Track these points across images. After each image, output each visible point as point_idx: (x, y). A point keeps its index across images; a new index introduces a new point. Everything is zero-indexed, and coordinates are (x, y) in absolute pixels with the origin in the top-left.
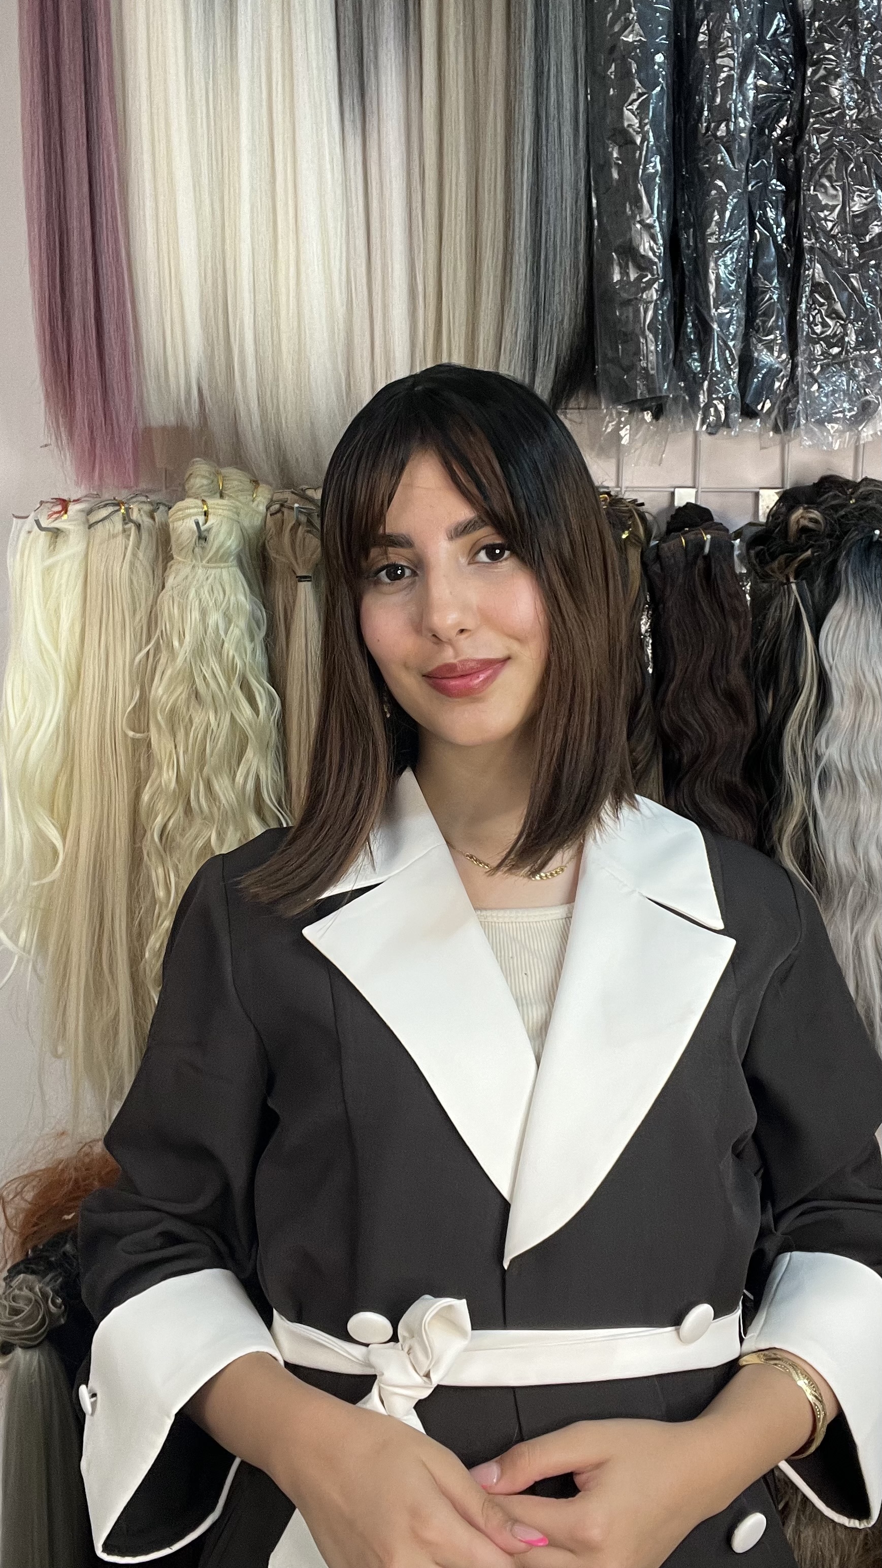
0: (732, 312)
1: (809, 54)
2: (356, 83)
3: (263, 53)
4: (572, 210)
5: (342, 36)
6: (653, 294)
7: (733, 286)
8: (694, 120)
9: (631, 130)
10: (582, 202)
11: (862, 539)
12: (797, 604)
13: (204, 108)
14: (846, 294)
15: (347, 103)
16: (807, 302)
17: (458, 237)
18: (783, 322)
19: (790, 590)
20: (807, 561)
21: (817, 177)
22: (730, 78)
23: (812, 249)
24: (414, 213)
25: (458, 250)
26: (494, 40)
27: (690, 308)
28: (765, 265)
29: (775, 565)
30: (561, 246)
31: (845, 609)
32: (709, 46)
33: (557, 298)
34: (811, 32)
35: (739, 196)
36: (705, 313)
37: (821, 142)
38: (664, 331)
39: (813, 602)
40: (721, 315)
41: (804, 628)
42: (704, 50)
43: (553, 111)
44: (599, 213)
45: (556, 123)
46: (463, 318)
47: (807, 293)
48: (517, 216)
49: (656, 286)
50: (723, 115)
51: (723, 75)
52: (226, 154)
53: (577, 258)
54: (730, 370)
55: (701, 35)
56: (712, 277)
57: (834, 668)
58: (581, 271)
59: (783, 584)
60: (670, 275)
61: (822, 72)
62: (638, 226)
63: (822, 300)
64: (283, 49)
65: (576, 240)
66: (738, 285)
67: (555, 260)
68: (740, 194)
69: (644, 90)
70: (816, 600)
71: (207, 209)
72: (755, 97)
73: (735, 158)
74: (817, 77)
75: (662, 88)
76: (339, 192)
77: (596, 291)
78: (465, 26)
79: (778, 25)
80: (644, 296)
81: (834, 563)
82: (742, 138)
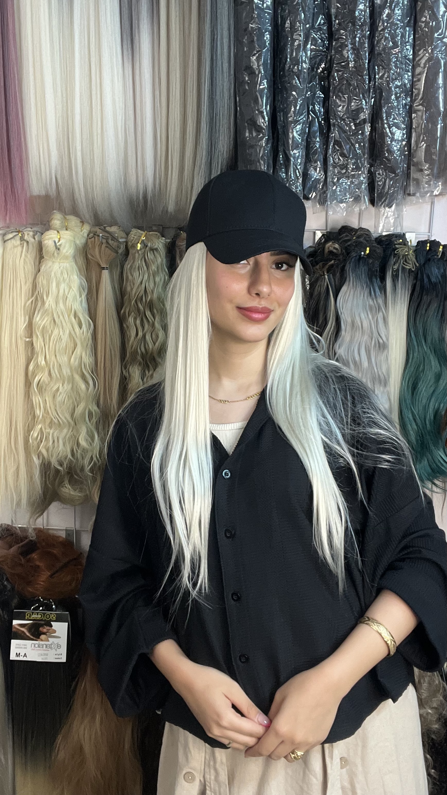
0: (299, 152)
1: (334, 35)
2: (129, 39)
3: (86, 23)
4: (227, 103)
5: (122, 15)
6: (263, 143)
7: (300, 140)
8: (283, 63)
9: (254, 67)
10: (232, 98)
11: (356, 256)
12: (328, 285)
13: (58, 47)
14: (348, 146)
15: (125, 46)
16: (332, 148)
17: (176, 113)
18: (322, 157)
19: (325, 278)
20: (332, 266)
21: (337, 92)
22: (299, 45)
23: (334, 125)
24: (156, 100)
25: (176, 118)
26: (192, 21)
27: (281, 149)
28: (313, 131)
29: (318, 267)
30: (223, 119)
31: (348, 287)
32: (290, 29)
33: (221, 142)
34: (335, 25)
35: (303, 100)
36: (287, 152)
37: (339, 76)
38: (268, 160)
39: (335, 284)
40: (295, 154)
41: (330, 295)
42: (288, 31)
43: (219, 57)
44: (240, 104)
45: (220, 62)
46: (179, 150)
47: (332, 145)
48: (202, 104)
49: (264, 139)
50: (296, 62)
51: (296, 44)
52: (68, 68)
53: (230, 123)
54: (298, 179)
55: (287, 24)
56: (291, 136)
57: (343, 314)
58: (232, 130)
59: (321, 275)
60: (271, 134)
61: (339, 44)
62: (257, 112)
63: (338, 148)
64: (95, 21)
65: (230, 116)
66: (302, 140)
67: (220, 126)
68: (303, 99)
69: (260, 49)
70: (337, 283)
71: (59, 94)
72: (311, 53)
73: (301, 82)
74: (337, 46)
75: (268, 48)
76: (121, 88)
77: (238, 139)
78: (179, 14)
79: (321, 21)
80: (259, 144)
81: (344, 266)
82: (304, 72)
